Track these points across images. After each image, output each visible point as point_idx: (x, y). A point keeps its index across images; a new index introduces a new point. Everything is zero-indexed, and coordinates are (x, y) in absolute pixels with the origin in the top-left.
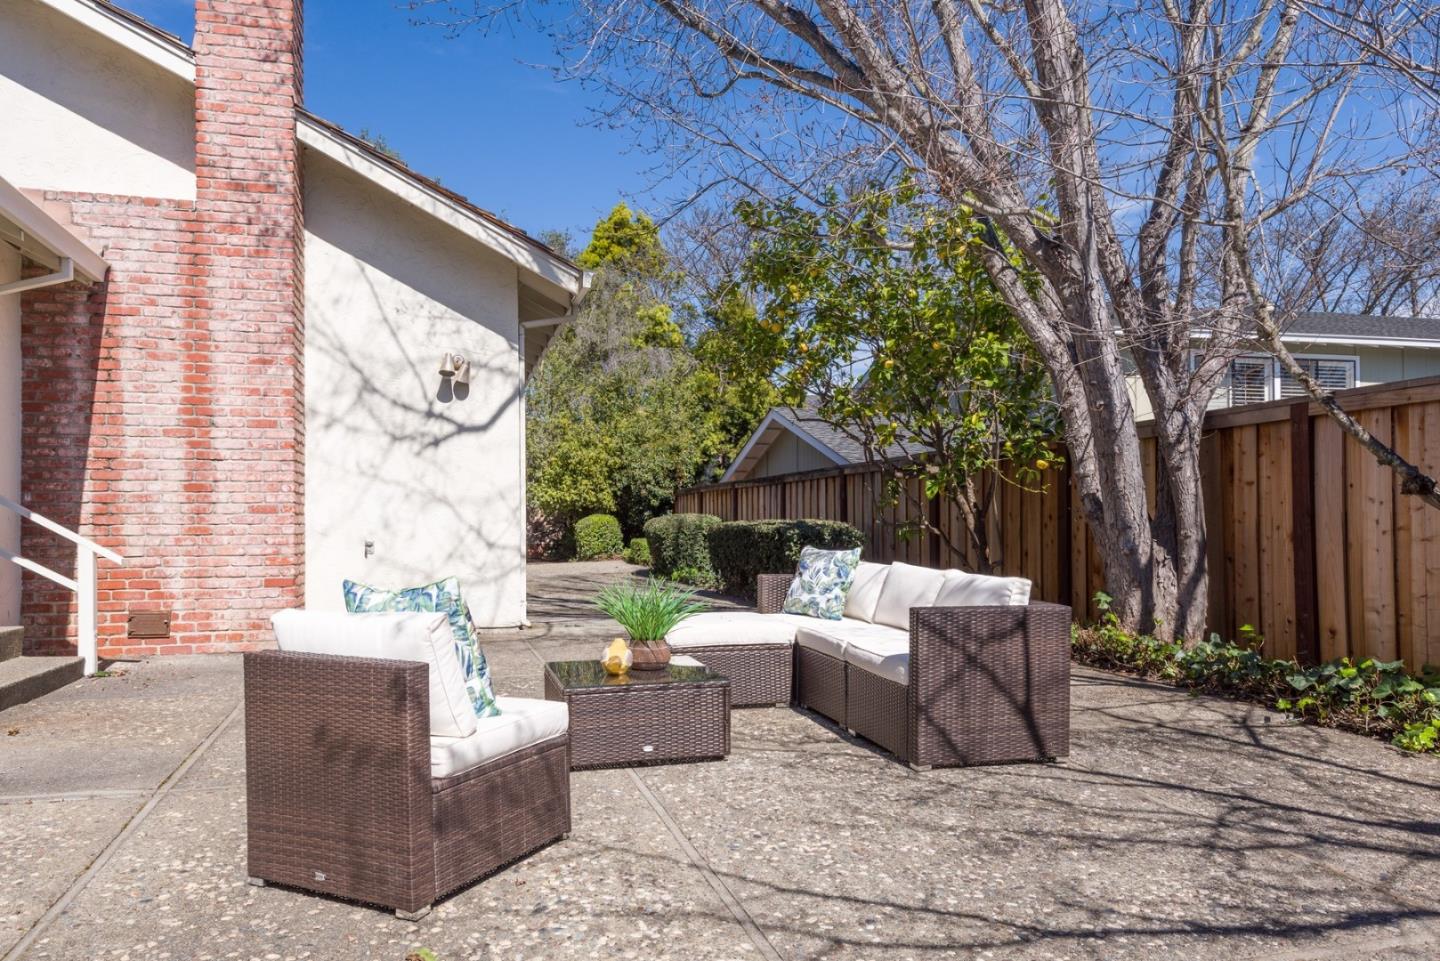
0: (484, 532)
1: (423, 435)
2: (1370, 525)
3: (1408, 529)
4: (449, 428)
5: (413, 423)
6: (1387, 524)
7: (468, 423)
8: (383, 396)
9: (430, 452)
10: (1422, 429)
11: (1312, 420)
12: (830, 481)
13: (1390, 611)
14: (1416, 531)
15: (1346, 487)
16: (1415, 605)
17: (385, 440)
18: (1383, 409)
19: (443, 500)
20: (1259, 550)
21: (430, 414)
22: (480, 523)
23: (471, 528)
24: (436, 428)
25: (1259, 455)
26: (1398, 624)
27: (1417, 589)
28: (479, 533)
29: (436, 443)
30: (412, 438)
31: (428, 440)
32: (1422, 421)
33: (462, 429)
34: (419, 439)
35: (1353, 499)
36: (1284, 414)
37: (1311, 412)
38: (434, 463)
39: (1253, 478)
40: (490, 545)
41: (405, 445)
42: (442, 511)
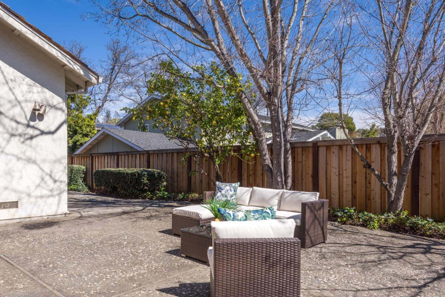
0: (53, 175)
1: (25, 135)
2: (333, 173)
3: (343, 175)
4: (37, 132)
5: (21, 129)
6: (337, 173)
7: (46, 130)
8: (6, 117)
9: (28, 142)
10: (346, 151)
11: (318, 147)
12: (142, 156)
13: (338, 194)
14: (344, 175)
15: (327, 164)
16: (344, 193)
17: (7, 136)
18: (337, 145)
19: (34, 162)
20: (302, 179)
21: (28, 126)
22: (51, 172)
23: (47, 174)
24: (31, 131)
25: (302, 155)
26: (339, 197)
27: (344, 189)
28: (51, 176)
29: (32, 138)
30: (20, 135)
31: (27, 136)
32: (347, 149)
33: (43, 133)
34: (23, 136)
35: (329, 167)
36: (311, 145)
37: (318, 145)
38: (31, 146)
39: (301, 160)
40: (55, 181)
41: (17, 139)
42: (35, 167)
